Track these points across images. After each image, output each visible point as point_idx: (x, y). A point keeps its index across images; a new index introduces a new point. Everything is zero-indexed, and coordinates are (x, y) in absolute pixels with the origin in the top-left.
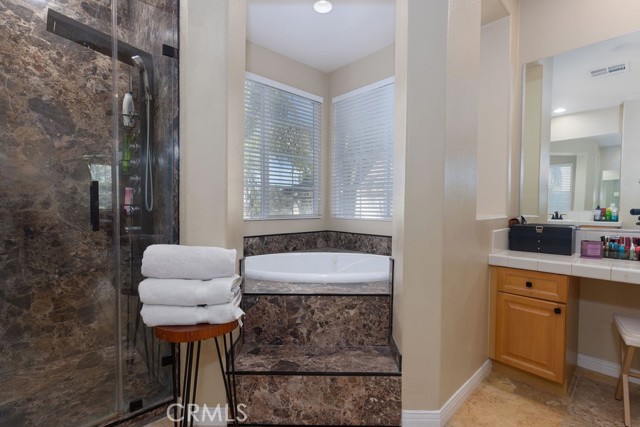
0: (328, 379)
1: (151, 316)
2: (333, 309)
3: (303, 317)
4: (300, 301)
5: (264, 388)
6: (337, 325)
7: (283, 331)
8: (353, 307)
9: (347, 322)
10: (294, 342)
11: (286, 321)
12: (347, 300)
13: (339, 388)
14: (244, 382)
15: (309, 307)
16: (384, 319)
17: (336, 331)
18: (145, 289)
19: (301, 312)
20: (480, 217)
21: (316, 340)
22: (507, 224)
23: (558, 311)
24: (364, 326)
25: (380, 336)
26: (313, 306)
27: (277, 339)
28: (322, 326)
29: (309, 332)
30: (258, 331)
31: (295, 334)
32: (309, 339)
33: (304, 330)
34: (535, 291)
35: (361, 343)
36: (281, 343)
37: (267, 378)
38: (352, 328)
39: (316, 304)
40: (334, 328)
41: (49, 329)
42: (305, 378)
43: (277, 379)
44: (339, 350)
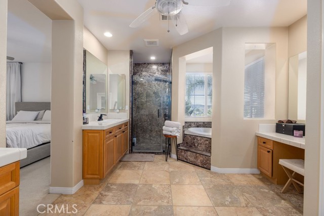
1: (164, 132)
2: (202, 141)
3: (196, 141)
4: (195, 137)
7: (192, 144)
9: (206, 144)
10: (194, 147)
11: (192, 142)
14: (180, 151)
15: (197, 139)
17: (203, 146)
18: (164, 127)
21: (199, 148)
23: (269, 152)
28: (200, 144)
30: (187, 143)
31: (194, 145)
32: (197, 147)
33: (196, 145)
34: (266, 145)
39: (199, 139)
41: (155, 137)
42: (191, 152)
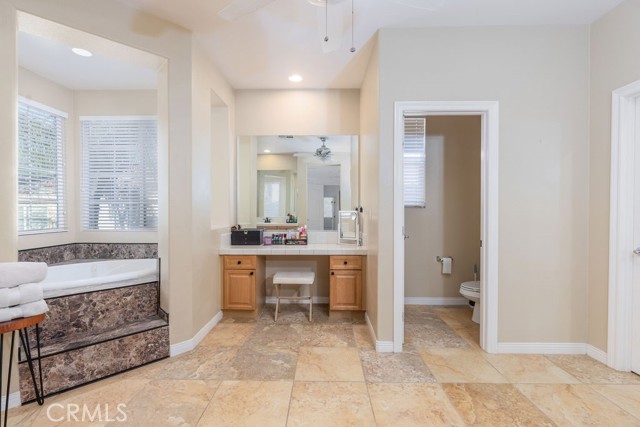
0: (117, 342)
3: (85, 310)
4: (82, 299)
5: (60, 363)
6: (116, 309)
7: (66, 325)
8: (129, 294)
9: (124, 305)
10: (77, 331)
11: (68, 317)
12: (124, 291)
13: (126, 345)
15: (91, 301)
16: (154, 298)
17: (115, 314)
19: (84, 306)
20: (214, 227)
21: (98, 324)
22: (230, 229)
23: (252, 273)
24: (139, 306)
25: (150, 310)
26: (95, 300)
27: (59, 333)
28: (103, 313)
29: (92, 320)
31: (77, 325)
32: (91, 325)
33: (86, 320)
34: (242, 266)
35: (137, 318)
36: (64, 335)
37: (63, 355)
38: (129, 309)
39: (96, 298)
40: (114, 312)
42: (98, 346)
43: (71, 354)
44: (118, 326)
